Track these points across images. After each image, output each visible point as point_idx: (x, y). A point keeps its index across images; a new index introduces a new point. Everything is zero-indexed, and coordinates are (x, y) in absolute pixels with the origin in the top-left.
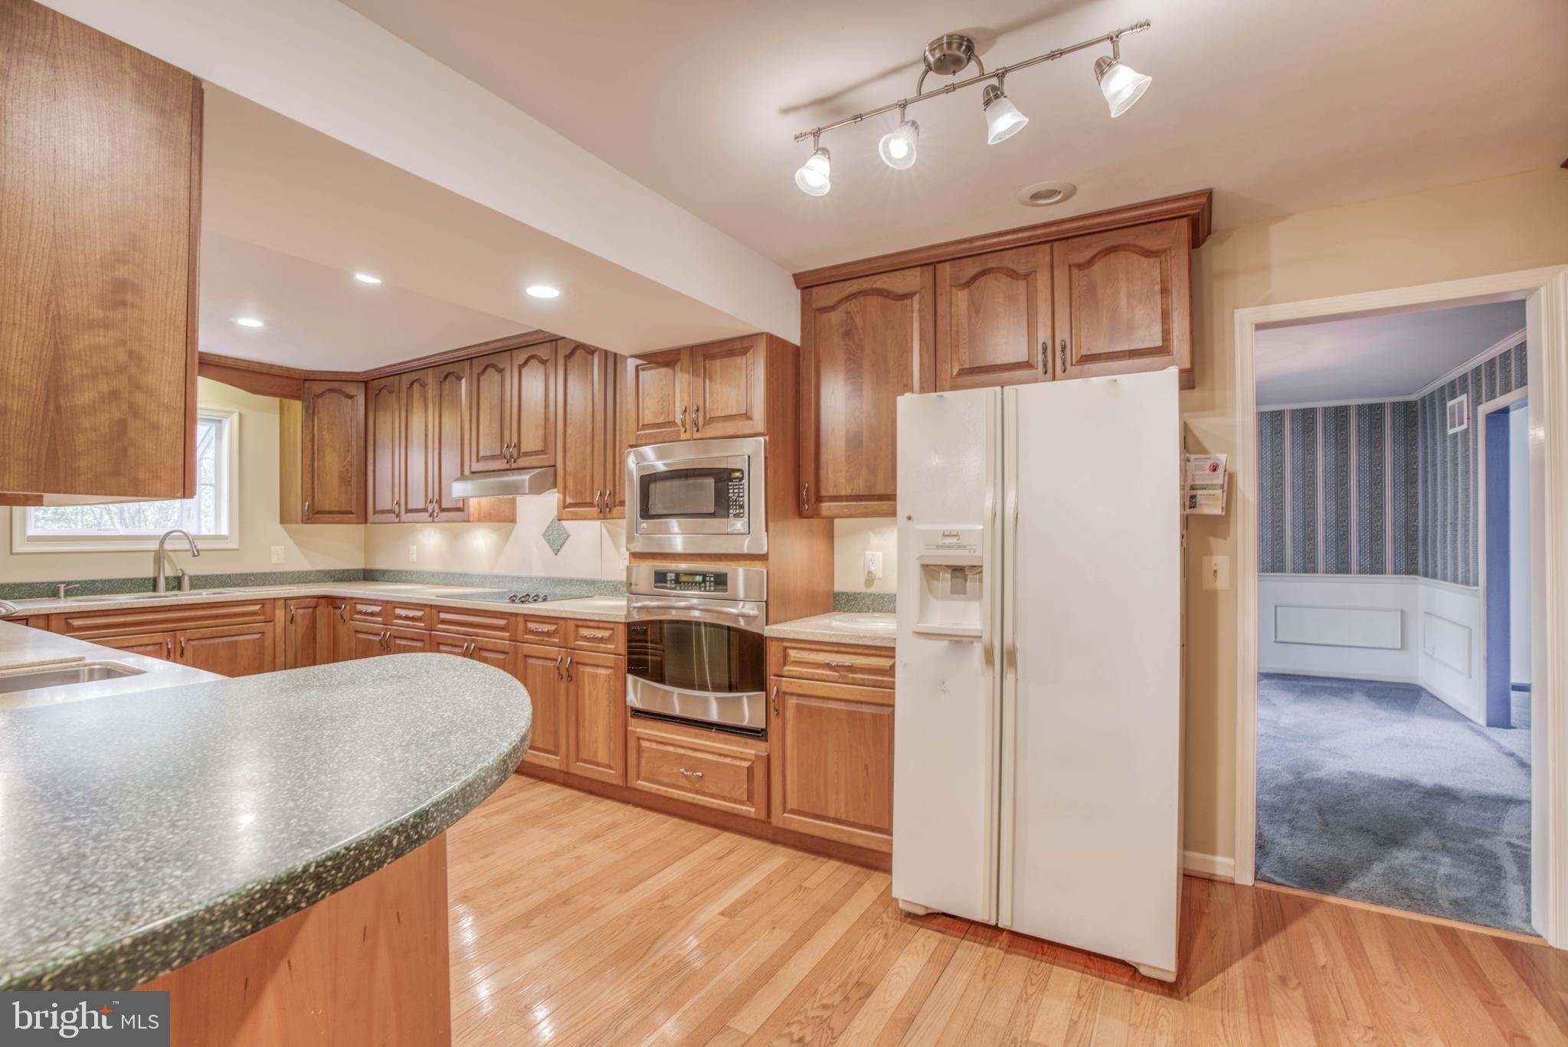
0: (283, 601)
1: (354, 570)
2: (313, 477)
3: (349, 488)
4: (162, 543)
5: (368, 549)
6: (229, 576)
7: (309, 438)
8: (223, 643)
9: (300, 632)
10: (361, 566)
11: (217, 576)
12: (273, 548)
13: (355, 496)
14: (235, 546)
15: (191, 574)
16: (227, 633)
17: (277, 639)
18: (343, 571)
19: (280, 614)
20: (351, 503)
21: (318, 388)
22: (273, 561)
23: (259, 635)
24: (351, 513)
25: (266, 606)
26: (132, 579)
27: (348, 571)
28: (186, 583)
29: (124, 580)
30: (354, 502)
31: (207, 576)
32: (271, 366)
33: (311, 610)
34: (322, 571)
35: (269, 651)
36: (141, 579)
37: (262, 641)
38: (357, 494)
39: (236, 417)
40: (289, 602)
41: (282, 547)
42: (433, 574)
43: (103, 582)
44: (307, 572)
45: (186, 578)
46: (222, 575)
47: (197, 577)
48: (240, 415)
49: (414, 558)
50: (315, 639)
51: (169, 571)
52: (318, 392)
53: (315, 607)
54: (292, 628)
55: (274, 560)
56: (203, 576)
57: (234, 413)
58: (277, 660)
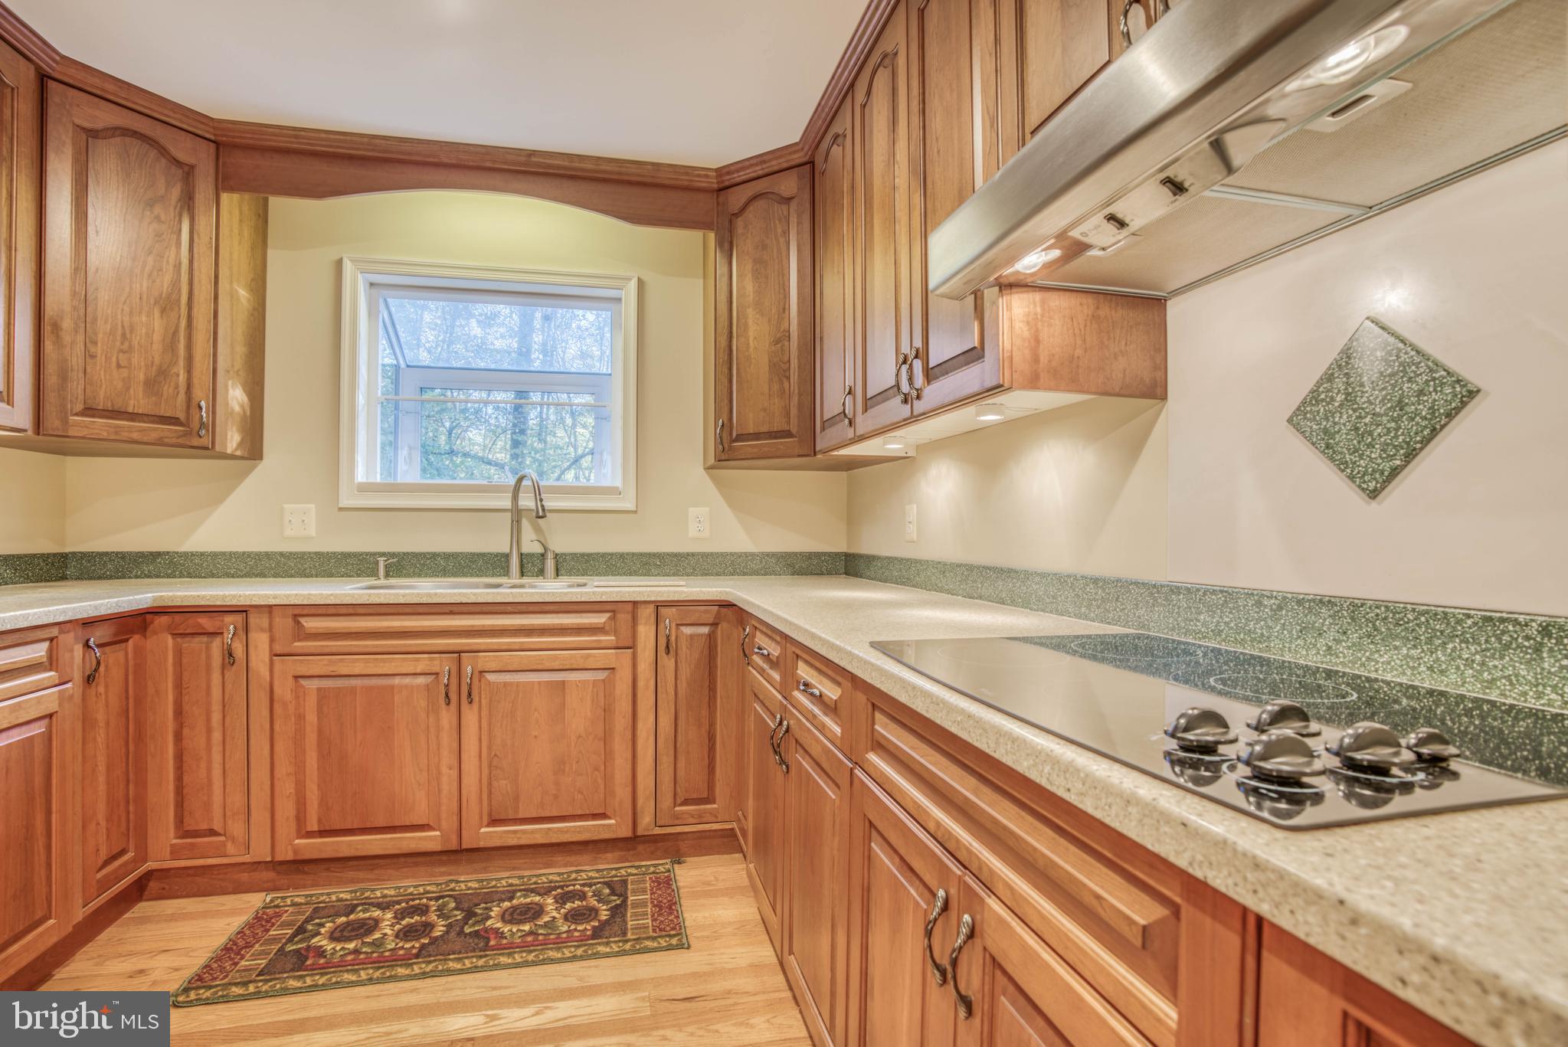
0: (651, 608)
1: (829, 554)
2: (730, 369)
3: (786, 384)
4: (515, 497)
5: (853, 516)
6: (622, 556)
7: (723, 297)
8: (539, 683)
9: (685, 672)
10: (841, 547)
11: (603, 555)
12: (691, 509)
13: (795, 400)
14: (630, 505)
15: (558, 551)
16: (548, 665)
17: (641, 684)
18: (810, 556)
19: (646, 633)
20: (788, 414)
21: (736, 198)
22: (690, 535)
23: (602, 675)
24: (788, 434)
25: (618, 616)
26: (483, 555)
27: (818, 555)
28: (550, 564)
29: (473, 554)
30: (794, 411)
31: (589, 555)
32: (657, 166)
33: (705, 630)
34: (773, 555)
35: (623, 706)
36: (497, 555)
37: (608, 685)
38: (800, 395)
39: (633, 285)
40: (662, 610)
41: (707, 509)
42: (944, 568)
43: (447, 556)
44: (746, 554)
45: (550, 556)
46: (612, 554)
47: (575, 557)
48: (641, 284)
49: (912, 531)
50: (712, 689)
51: (530, 546)
52: (736, 209)
53: (715, 625)
54: (668, 663)
55: (692, 532)
56: (583, 555)
57: (630, 279)
58: (640, 725)
